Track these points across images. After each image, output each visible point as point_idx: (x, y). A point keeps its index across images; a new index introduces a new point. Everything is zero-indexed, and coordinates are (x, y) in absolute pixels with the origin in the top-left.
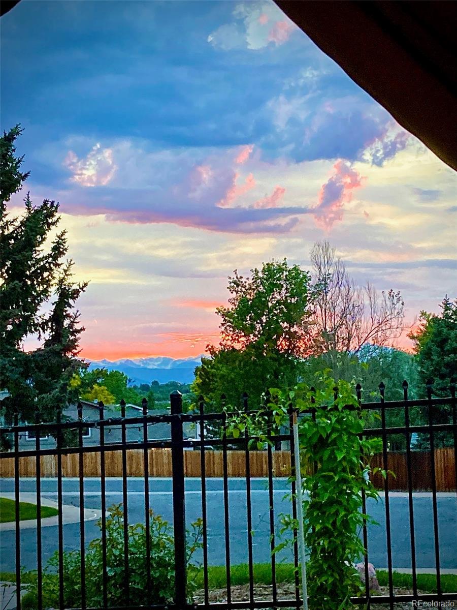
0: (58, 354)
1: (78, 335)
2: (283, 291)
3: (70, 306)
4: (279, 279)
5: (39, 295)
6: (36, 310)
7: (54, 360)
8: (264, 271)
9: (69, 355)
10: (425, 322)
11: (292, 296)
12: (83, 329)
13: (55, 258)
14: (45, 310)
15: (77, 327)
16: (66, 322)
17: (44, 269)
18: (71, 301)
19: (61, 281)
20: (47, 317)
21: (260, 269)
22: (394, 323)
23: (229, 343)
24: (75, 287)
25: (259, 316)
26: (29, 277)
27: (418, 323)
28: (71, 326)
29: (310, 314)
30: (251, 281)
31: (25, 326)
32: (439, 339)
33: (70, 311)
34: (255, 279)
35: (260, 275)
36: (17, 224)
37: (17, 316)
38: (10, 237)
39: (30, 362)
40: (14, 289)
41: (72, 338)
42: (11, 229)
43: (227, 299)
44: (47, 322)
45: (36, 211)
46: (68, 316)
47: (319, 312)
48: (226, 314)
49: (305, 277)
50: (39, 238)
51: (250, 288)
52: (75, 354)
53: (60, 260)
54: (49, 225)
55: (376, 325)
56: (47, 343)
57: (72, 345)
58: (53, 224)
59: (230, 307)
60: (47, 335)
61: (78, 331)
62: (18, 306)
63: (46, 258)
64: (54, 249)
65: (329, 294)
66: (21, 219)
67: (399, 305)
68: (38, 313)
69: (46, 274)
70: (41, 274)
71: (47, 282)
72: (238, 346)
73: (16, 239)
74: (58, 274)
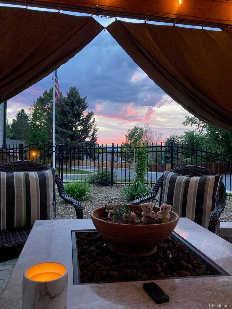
0: (93, 142)
1: (97, 139)
2: (138, 132)
3: (96, 133)
4: (138, 130)
5: (90, 130)
6: (89, 133)
7: (92, 143)
8: (135, 128)
9: (95, 142)
10: (166, 140)
11: (140, 133)
12: (98, 138)
13: (93, 123)
14: (91, 133)
15: (97, 137)
16: (95, 136)
17: (91, 125)
18: (96, 132)
19: (94, 128)
20: (91, 135)
21: (134, 128)
22: (160, 140)
23: (127, 142)
24: (97, 129)
25: (133, 137)
26: (88, 127)
27: (165, 140)
28: (96, 137)
29: (143, 137)
30: (132, 130)
31: (87, 136)
32: (169, 143)
33: (95, 134)
34: (133, 130)
35: (134, 129)
36: (86, 116)
37: (85, 134)
38: (84, 118)
39: (87, 143)
40: (85, 129)
41: (96, 139)
42: (85, 117)
43: (127, 134)
44: (91, 136)
45: (90, 114)
46: (95, 135)
47: (145, 137)
48: (127, 136)
49: (143, 130)
50: (90, 119)
51: (132, 131)
52: (96, 142)
53: (94, 124)
54: (92, 116)
55: (157, 140)
56: (91, 140)
57: (96, 141)
58: (93, 116)
59: (127, 135)
60: (91, 138)
61: (97, 138)
62: (85, 132)
63: (91, 123)
64: (93, 121)
65: (147, 133)
66: (86, 115)
67: (161, 136)
68: (89, 134)
69: (91, 126)
70: (90, 126)
71: (91, 128)
72: (129, 143)
73: (85, 119)
74: (93, 126)
